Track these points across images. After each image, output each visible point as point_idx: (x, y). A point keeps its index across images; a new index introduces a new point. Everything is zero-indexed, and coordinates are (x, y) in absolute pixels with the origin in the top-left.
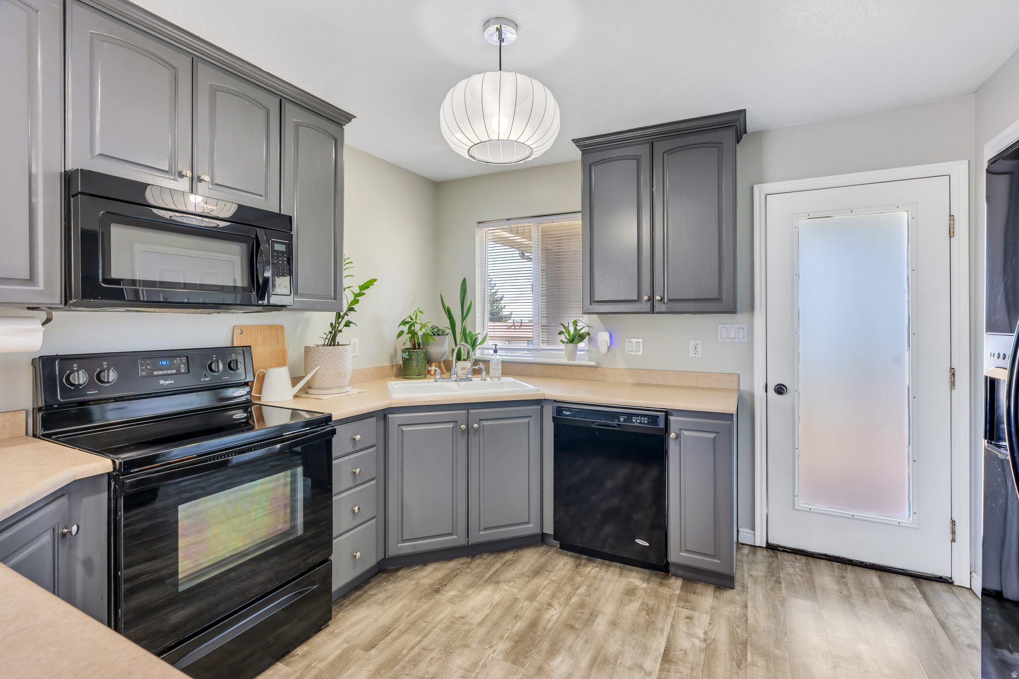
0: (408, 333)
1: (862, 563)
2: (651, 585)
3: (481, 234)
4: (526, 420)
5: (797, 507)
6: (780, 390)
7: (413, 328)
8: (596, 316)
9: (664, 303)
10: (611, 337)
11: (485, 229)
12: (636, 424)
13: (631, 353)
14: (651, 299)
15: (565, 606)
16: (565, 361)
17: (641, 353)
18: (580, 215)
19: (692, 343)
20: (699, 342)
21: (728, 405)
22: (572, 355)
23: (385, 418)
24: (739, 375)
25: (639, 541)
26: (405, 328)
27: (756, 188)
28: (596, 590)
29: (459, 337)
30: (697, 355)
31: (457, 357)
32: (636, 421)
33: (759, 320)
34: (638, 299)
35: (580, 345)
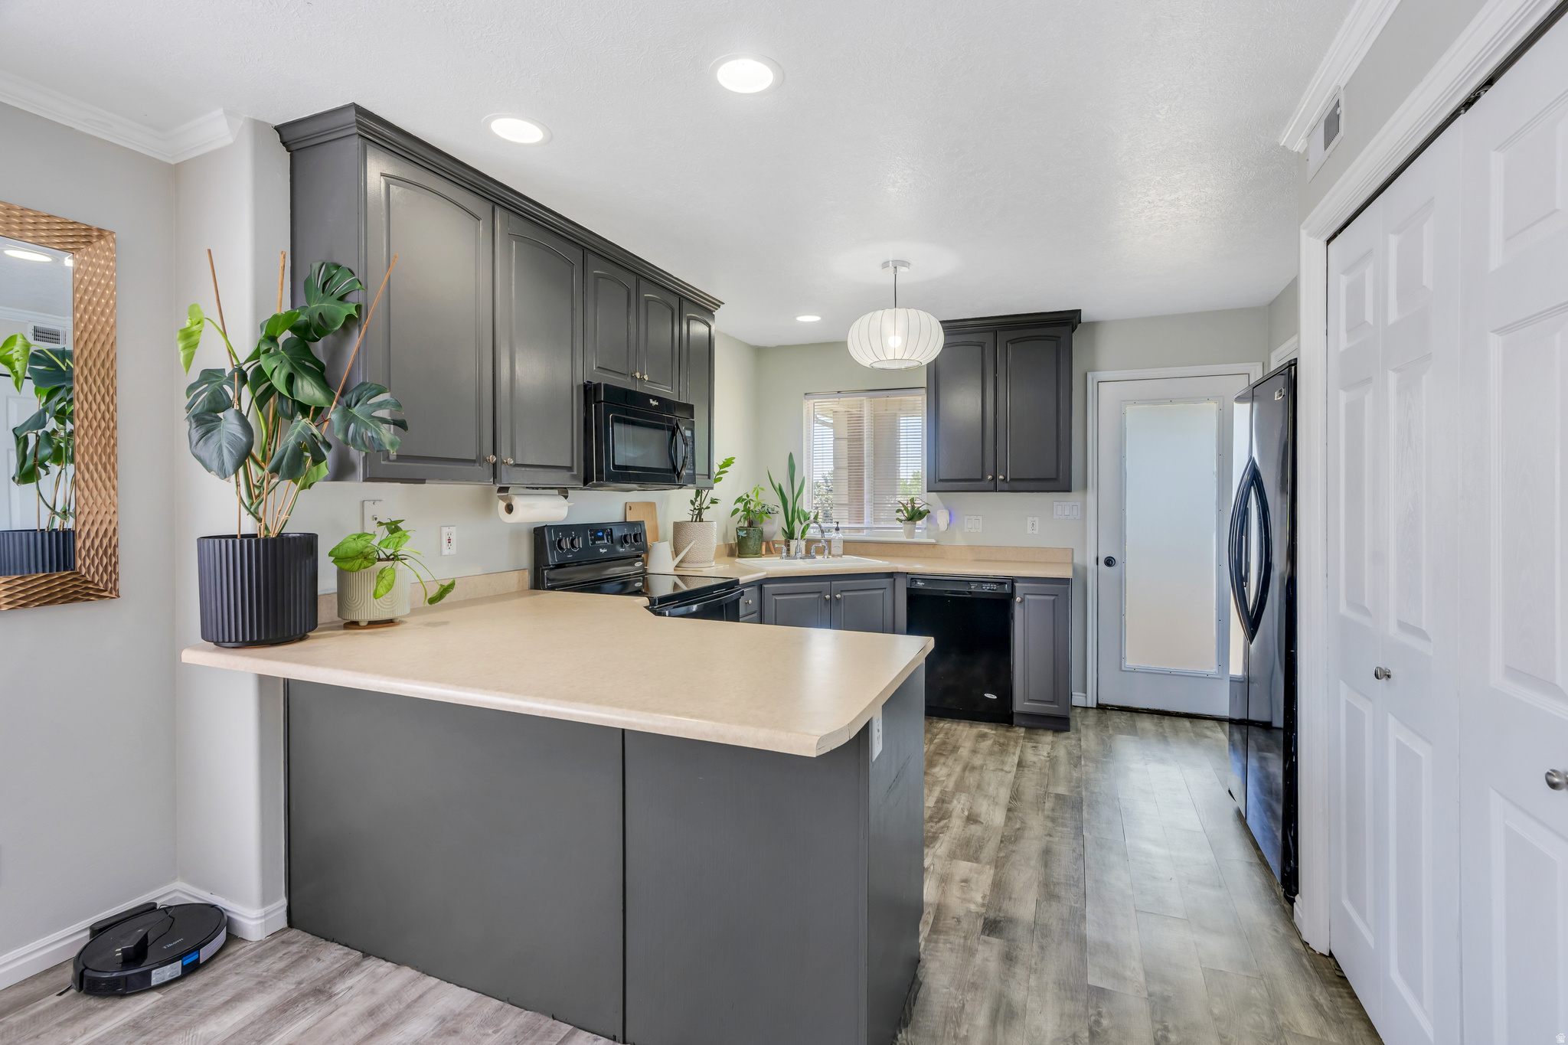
0: (743, 511)
1: (1178, 713)
2: (999, 732)
3: (809, 405)
4: (881, 592)
5: (1123, 669)
6: (1109, 562)
7: (749, 505)
8: (935, 493)
9: (1007, 482)
10: (950, 515)
11: (812, 401)
12: (986, 591)
13: (972, 531)
14: (995, 478)
15: (930, 744)
16: (904, 539)
17: (980, 531)
18: (924, 391)
19: (1030, 520)
20: (1037, 519)
21: (1067, 573)
22: (911, 534)
23: (761, 588)
24: (1073, 549)
25: (988, 695)
26: (740, 506)
27: (1090, 376)
28: (953, 735)
29: (792, 515)
30: (1035, 532)
31: (790, 536)
32: (986, 588)
33: (1091, 498)
34: (982, 479)
35: (919, 523)
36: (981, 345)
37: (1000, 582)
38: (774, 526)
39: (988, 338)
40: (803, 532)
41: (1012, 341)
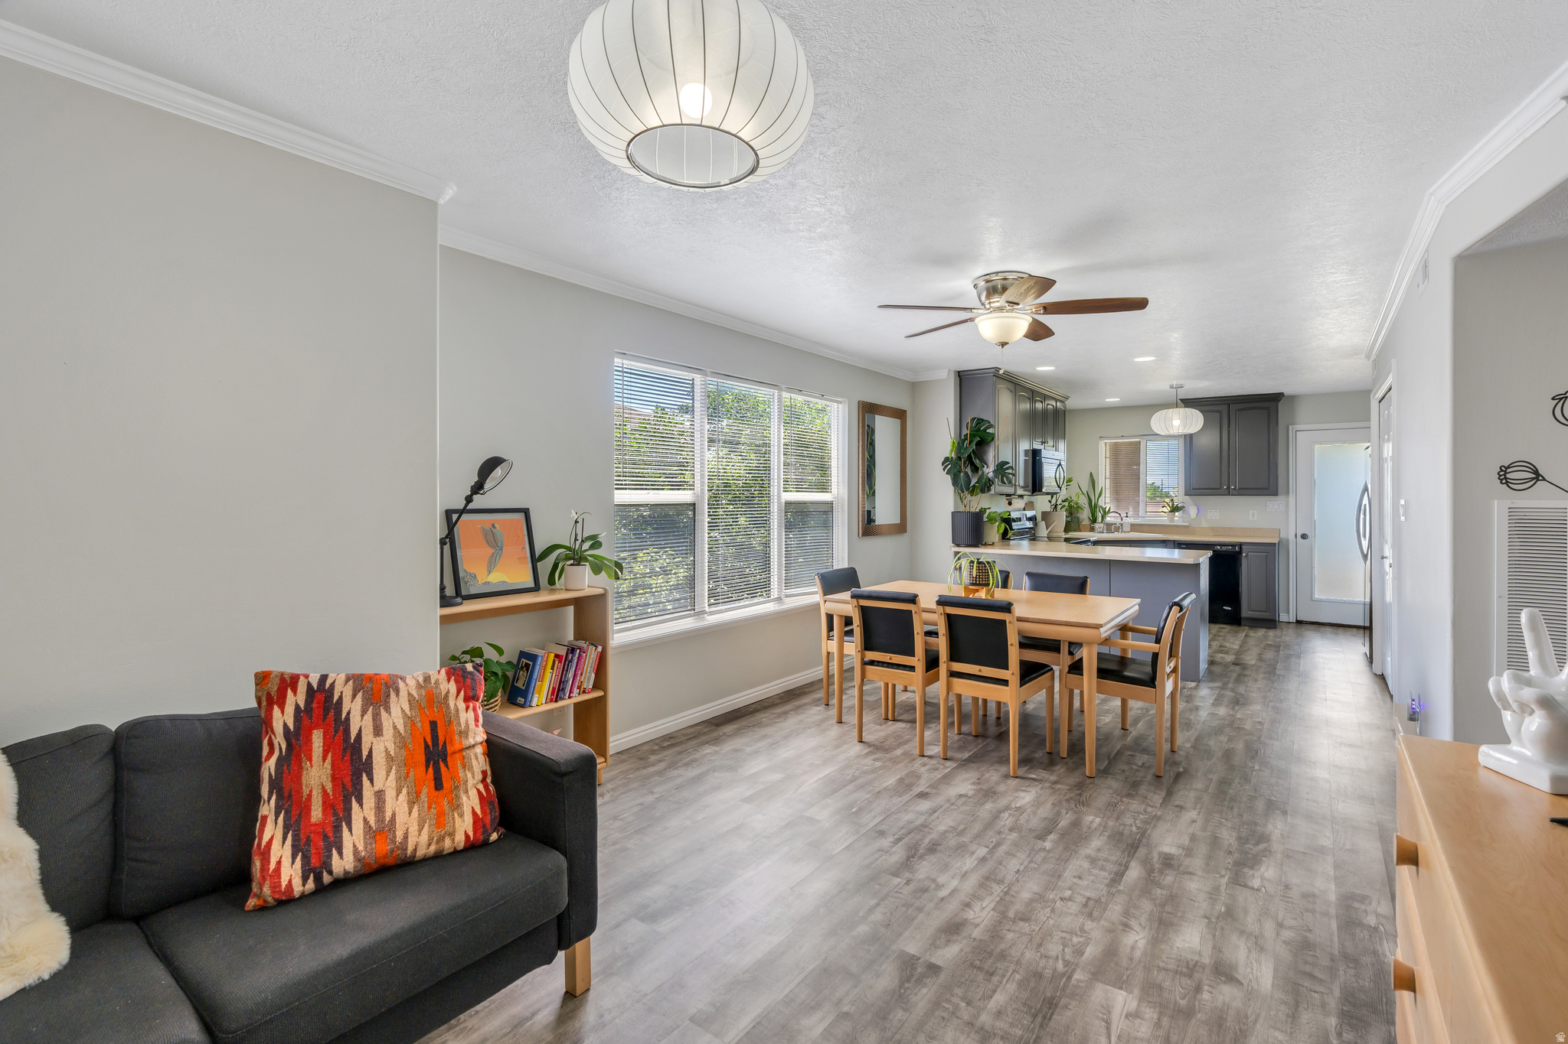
0: (1067, 507)
2: (1233, 627)
3: (1102, 444)
5: (1313, 599)
6: (1304, 536)
7: (1070, 504)
8: (1189, 496)
9: (1236, 489)
10: (1199, 509)
11: (1105, 441)
12: (1224, 550)
13: (1212, 518)
14: (1228, 488)
16: (1168, 523)
17: (1218, 518)
19: (1251, 512)
20: (1255, 511)
21: (1276, 541)
22: (1173, 519)
24: (1279, 527)
25: (1225, 608)
26: (1066, 504)
27: (1290, 428)
29: (1093, 508)
30: (1254, 519)
31: (1094, 521)
32: (1224, 548)
33: (1292, 499)
34: (1221, 488)
35: (1177, 514)
36: (1220, 412)
37: (1233, 545)
38: (1085, 515)
39: (1224, 408)
40: (1103, 518)
41: (1240, 410)
